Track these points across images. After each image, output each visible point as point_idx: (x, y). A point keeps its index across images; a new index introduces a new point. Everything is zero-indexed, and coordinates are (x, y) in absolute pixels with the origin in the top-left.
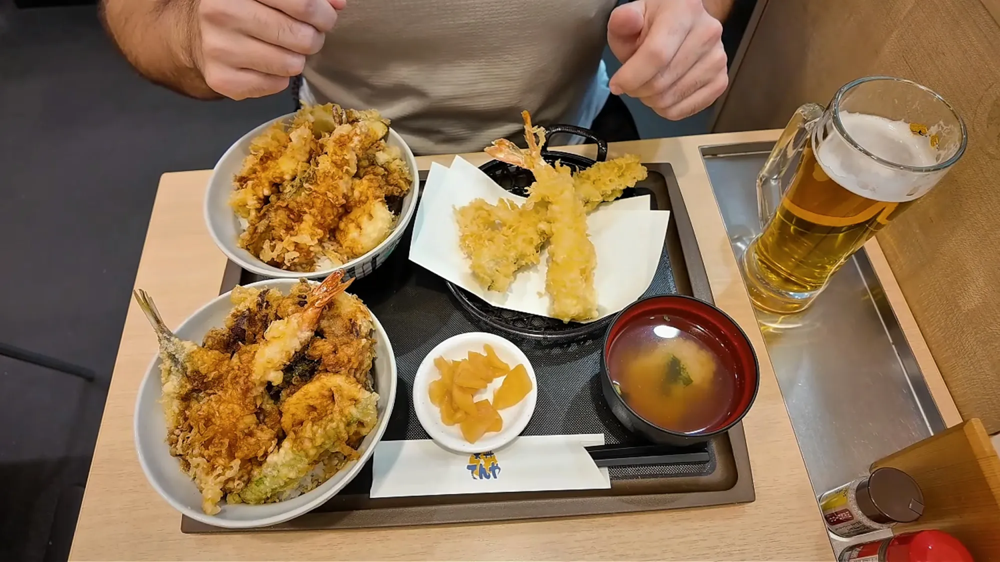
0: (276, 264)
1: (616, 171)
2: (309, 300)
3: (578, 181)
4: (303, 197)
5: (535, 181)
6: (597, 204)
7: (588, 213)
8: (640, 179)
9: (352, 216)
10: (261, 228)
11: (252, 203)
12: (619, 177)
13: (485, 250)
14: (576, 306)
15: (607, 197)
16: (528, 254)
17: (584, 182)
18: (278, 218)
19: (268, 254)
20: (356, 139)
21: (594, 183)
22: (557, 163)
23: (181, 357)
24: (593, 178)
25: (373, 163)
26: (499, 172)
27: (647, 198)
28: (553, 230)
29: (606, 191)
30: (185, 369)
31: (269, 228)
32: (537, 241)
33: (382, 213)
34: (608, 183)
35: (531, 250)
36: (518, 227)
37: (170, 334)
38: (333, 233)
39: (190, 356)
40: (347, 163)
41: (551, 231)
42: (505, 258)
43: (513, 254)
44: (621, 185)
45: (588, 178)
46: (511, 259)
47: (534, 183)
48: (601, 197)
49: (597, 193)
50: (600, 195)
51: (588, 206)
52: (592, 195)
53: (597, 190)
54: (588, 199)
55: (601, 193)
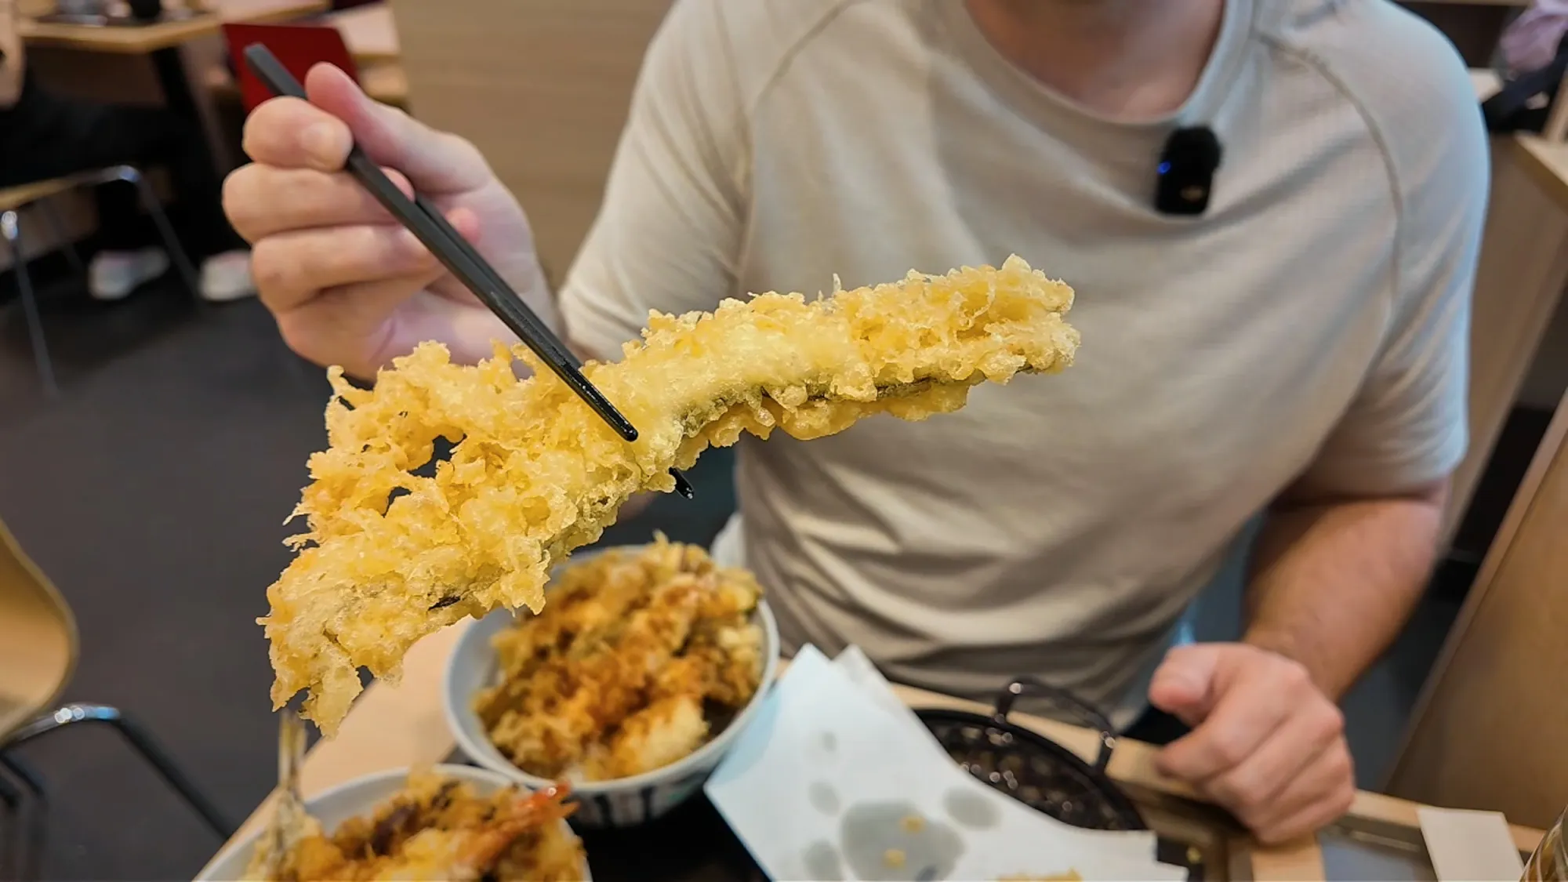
0: (507, 752)
2: (499, 815)
4: (591, 662)
8: (1039, 360)
9: (644, 714)
10: (515, 691)
11: (524, 650)
18: (544, 682)
19: (503, 734)
20: (693, 596)
23: (290, 840)
25: (712, 643)
29: (896, 368)
30: (284, 859)
31: (526, 693)
33: (687, 718)
34: (913, 342)
37: (297, 798)
38: (609, 730)
39: (303, 843)
40: (669, 626)
48: (875, 391)
49: (862, 368)
50: (871, 383)
51: (815, 414)
52: (839, 370)
53: (866, 358)
54: (824, 385)
55: (876, 376)
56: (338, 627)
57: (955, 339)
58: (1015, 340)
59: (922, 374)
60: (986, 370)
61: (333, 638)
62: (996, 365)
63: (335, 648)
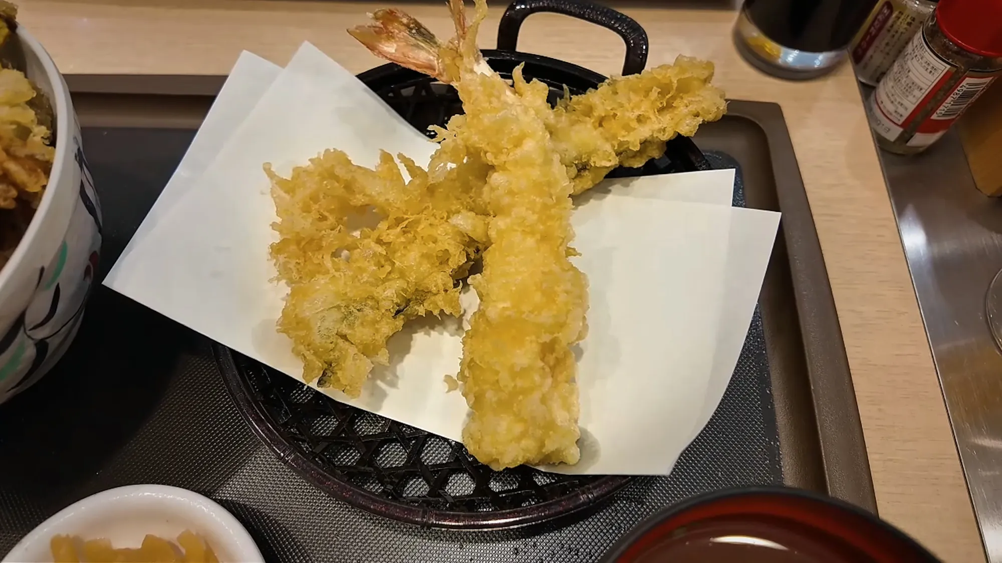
1: (654, 94)
3: (565, 119)
5: (462, 112)
6: (605, 173)
7: (578, 198)
8: (710, 117)
12: (661, 110)
13: (321, 280)
14: (519, 439)
15: (628, 158)
16: (434, 290)
17: (578, 122)
21: (600, 125)
22: (518, 71)
24: (599, 112)
26: (407, 92)
27: (726, 177)
28: (493, 234)
29: (628, 142)
32: (458, 259)
34: (634, 124)
35: (441, 279)
36: (417, 222)
41: (487, 236)
42: (370, 302)
43: (389, 293)
44: (664, 130)
45: (589, 111)
46: (386, 305)
47: (455, 119)
48: (617, 159)
49: (608, 147)
50: (614, 154)
51: (584, 180)
52: (595, 151)
53: (607, 139)
54: (585, 162)
55: (616, 148)
56: (345, 330)
57: (657, 116)
58: (693, 108)
59: (642, 141)
60: (681, 131)
61: (344, 337)
62: (687, 127)
63: (347, 343)
